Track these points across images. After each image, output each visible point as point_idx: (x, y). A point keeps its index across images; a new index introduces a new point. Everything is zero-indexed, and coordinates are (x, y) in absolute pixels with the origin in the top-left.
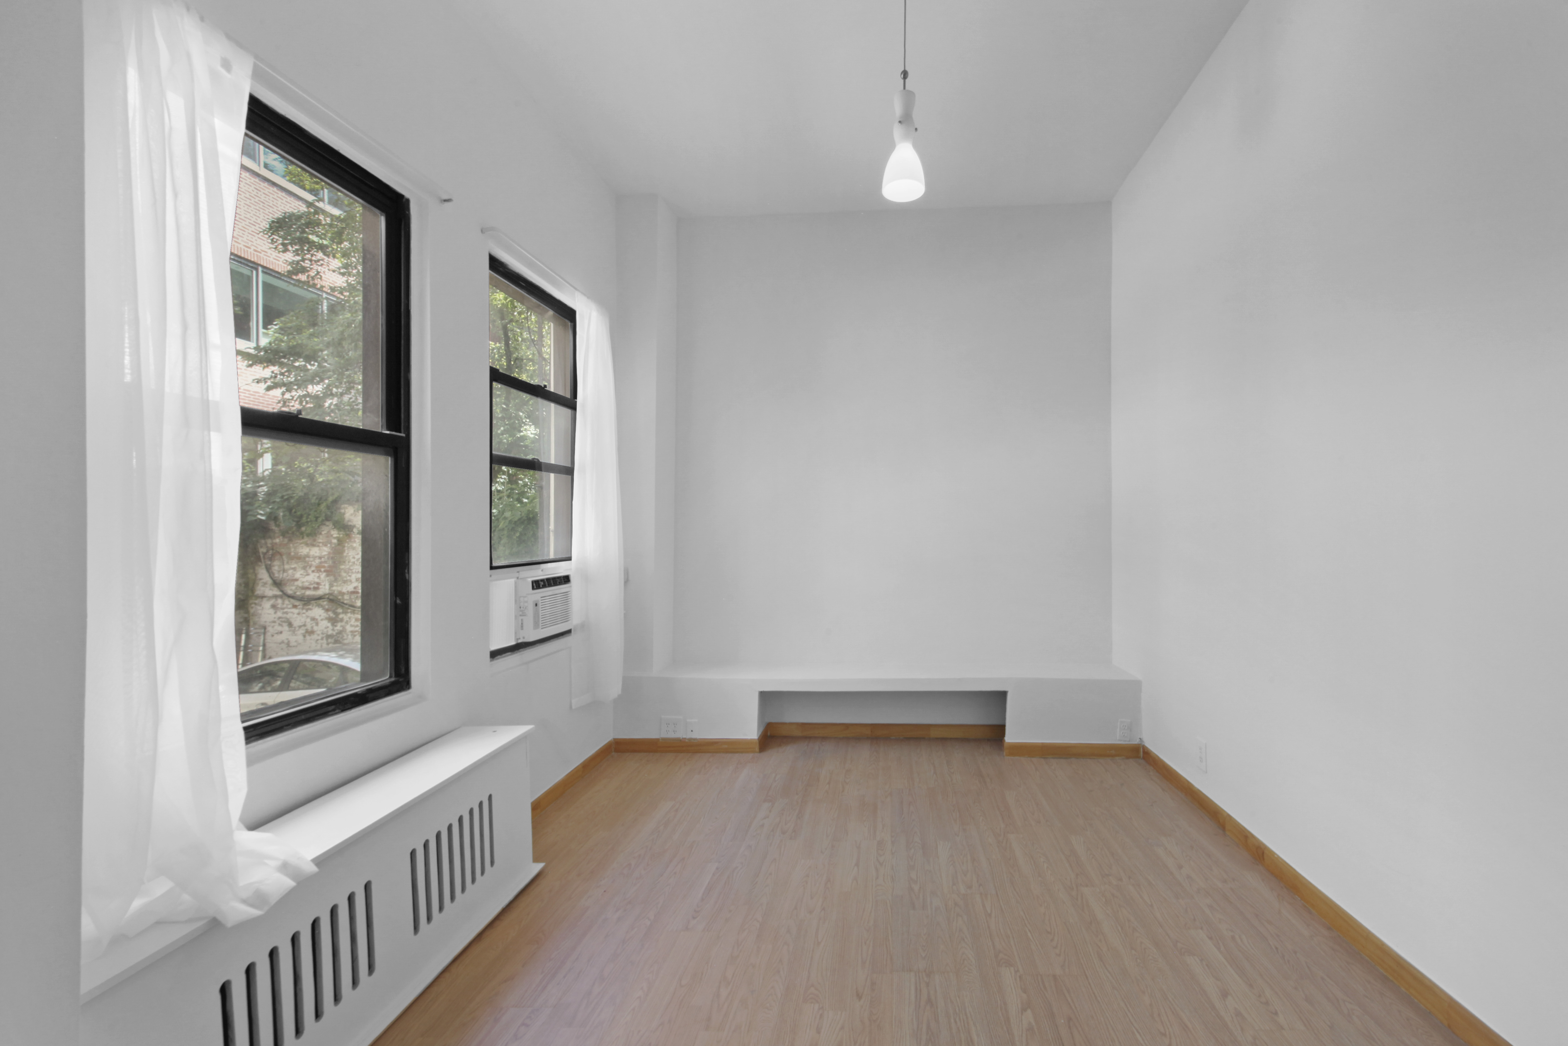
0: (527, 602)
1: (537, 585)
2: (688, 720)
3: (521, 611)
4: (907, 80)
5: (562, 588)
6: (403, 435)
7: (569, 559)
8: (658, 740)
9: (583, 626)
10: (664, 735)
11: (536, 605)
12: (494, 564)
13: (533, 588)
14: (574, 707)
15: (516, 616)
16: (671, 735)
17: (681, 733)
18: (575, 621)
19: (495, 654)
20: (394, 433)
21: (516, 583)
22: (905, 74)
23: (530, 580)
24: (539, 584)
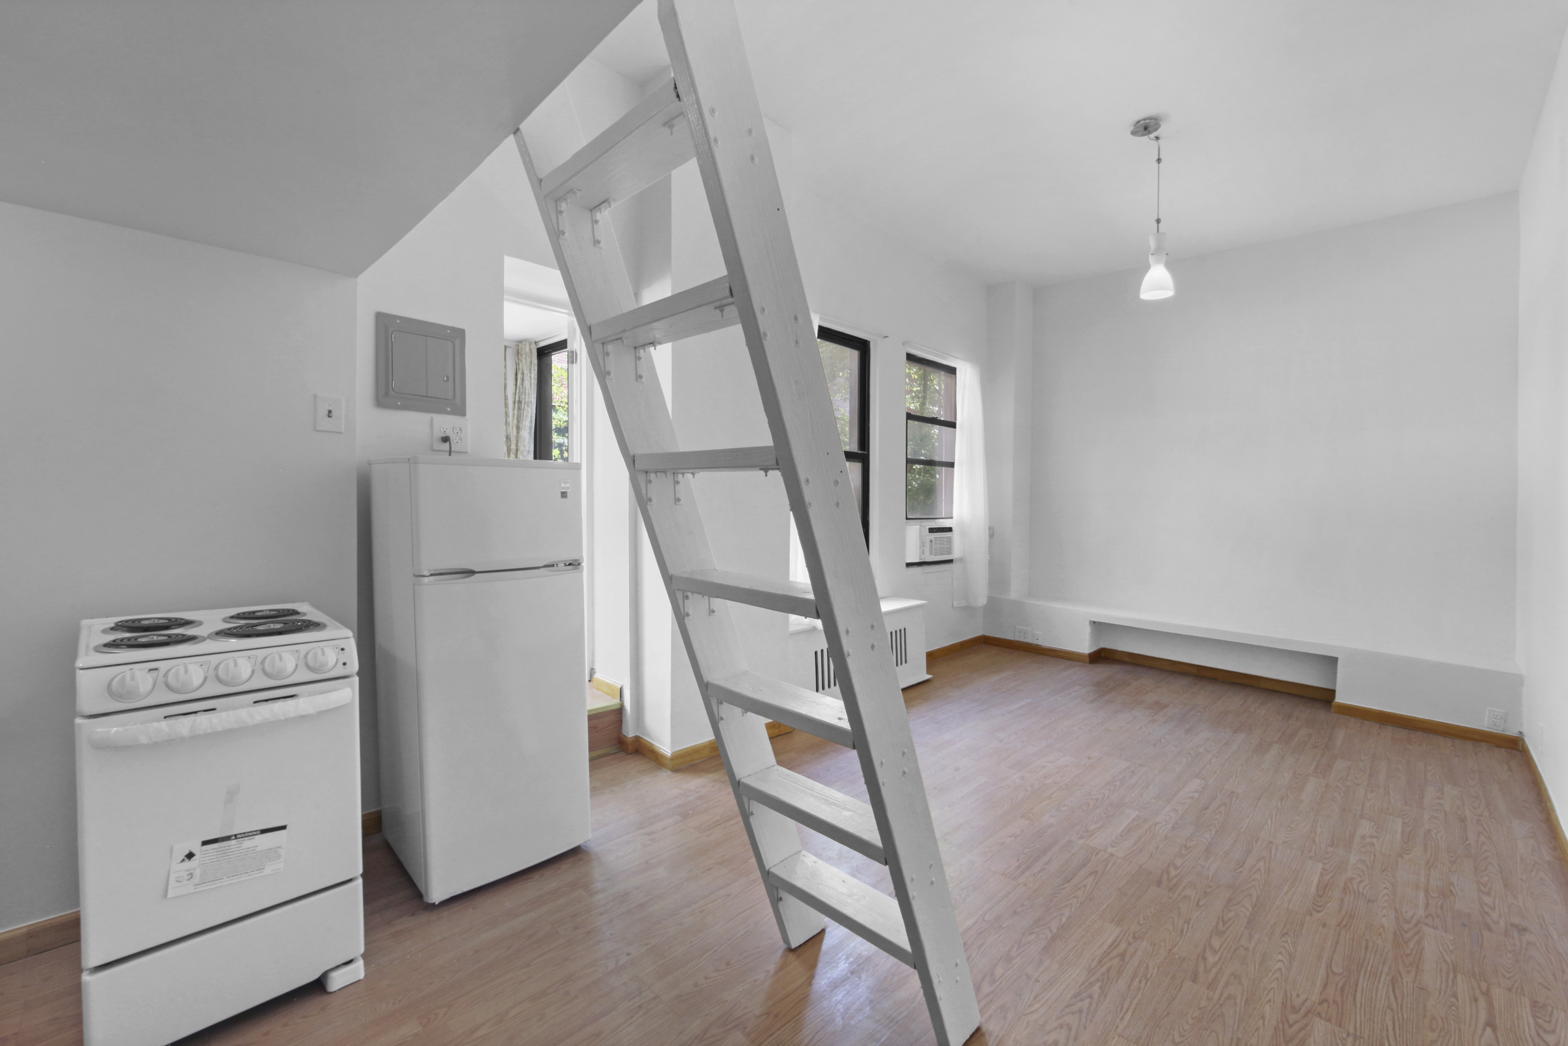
0: (925, 539)
1: (932, 530)
2: (1035, 632)
3: (923, 544)
4: (1160, 224)
5: (948, 534)
6: (866, 453)
7: (952, 518)
8: (1013, 641)
9: (961, 560)
10: (1017, 638)
11: (931, 542)
12: (908, 517)
13: (930, 532)
14: (955, 606)
15: (920, 547)
16: (1022, 639)
17: (1029, 640)
18: (956, 555)
19: (909, 565)
20: (862, 452)
21: (920, 528)
22: (1158, 221)
23: (928, 527)
24: (933, 531)
